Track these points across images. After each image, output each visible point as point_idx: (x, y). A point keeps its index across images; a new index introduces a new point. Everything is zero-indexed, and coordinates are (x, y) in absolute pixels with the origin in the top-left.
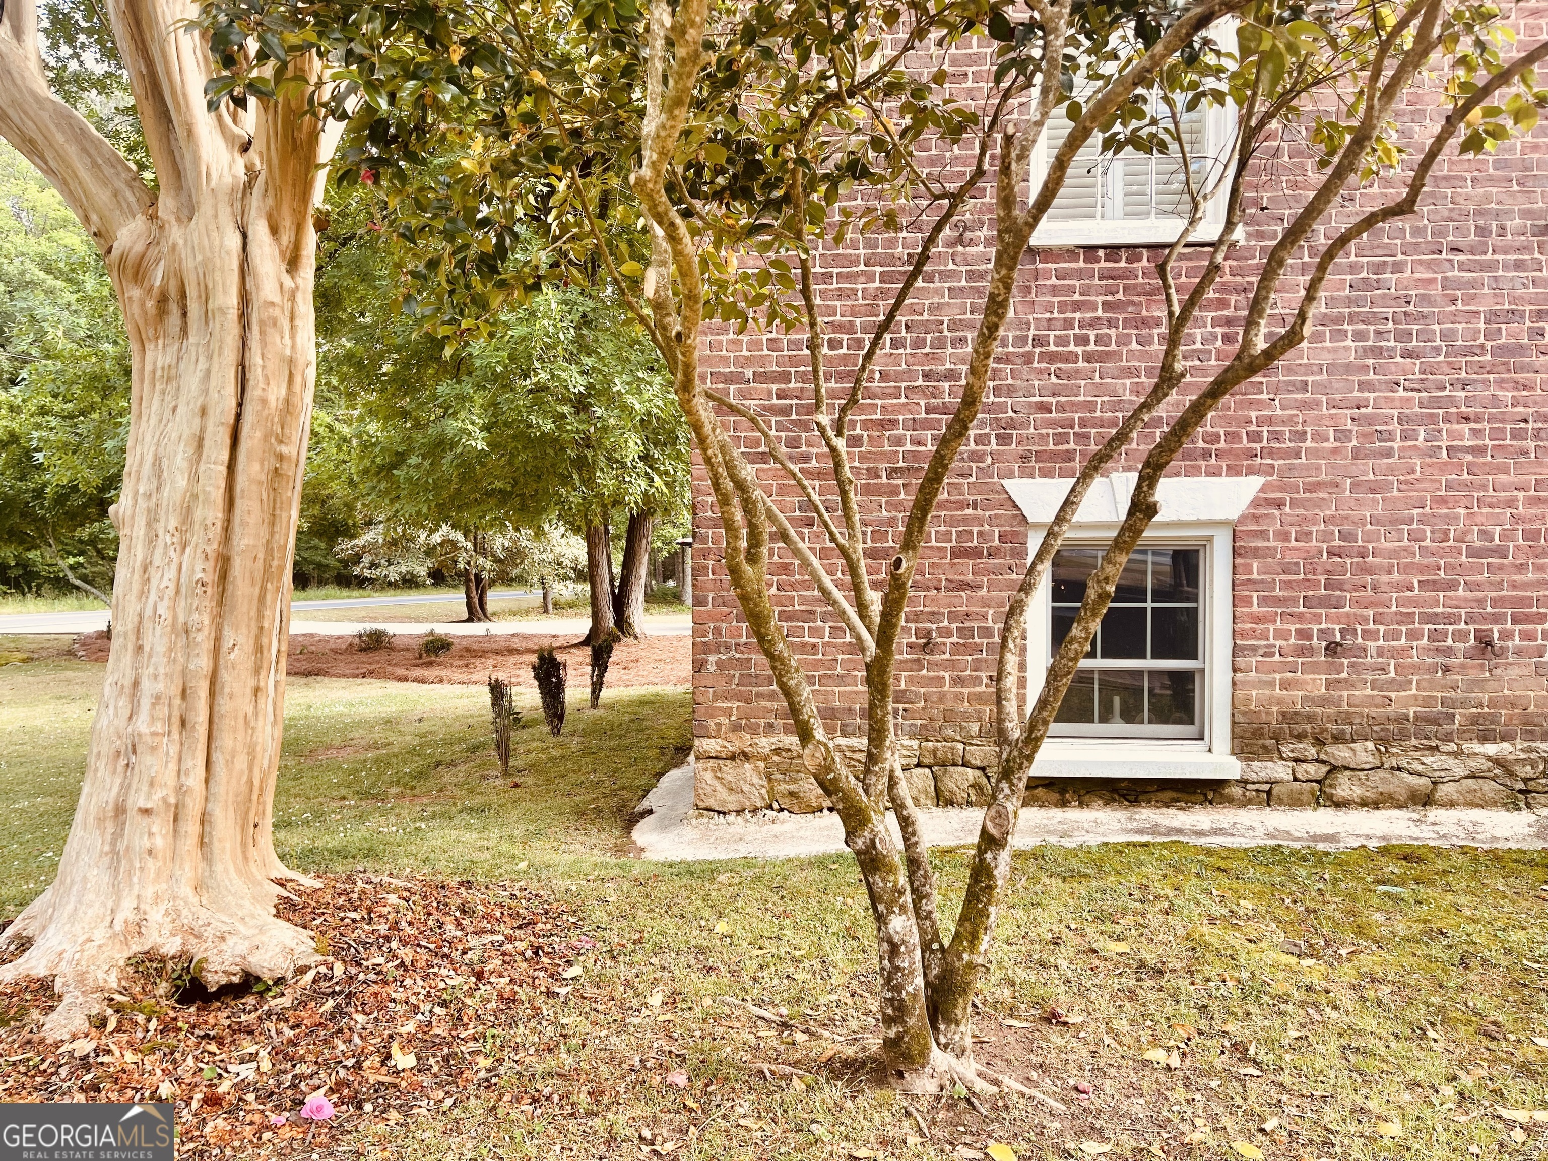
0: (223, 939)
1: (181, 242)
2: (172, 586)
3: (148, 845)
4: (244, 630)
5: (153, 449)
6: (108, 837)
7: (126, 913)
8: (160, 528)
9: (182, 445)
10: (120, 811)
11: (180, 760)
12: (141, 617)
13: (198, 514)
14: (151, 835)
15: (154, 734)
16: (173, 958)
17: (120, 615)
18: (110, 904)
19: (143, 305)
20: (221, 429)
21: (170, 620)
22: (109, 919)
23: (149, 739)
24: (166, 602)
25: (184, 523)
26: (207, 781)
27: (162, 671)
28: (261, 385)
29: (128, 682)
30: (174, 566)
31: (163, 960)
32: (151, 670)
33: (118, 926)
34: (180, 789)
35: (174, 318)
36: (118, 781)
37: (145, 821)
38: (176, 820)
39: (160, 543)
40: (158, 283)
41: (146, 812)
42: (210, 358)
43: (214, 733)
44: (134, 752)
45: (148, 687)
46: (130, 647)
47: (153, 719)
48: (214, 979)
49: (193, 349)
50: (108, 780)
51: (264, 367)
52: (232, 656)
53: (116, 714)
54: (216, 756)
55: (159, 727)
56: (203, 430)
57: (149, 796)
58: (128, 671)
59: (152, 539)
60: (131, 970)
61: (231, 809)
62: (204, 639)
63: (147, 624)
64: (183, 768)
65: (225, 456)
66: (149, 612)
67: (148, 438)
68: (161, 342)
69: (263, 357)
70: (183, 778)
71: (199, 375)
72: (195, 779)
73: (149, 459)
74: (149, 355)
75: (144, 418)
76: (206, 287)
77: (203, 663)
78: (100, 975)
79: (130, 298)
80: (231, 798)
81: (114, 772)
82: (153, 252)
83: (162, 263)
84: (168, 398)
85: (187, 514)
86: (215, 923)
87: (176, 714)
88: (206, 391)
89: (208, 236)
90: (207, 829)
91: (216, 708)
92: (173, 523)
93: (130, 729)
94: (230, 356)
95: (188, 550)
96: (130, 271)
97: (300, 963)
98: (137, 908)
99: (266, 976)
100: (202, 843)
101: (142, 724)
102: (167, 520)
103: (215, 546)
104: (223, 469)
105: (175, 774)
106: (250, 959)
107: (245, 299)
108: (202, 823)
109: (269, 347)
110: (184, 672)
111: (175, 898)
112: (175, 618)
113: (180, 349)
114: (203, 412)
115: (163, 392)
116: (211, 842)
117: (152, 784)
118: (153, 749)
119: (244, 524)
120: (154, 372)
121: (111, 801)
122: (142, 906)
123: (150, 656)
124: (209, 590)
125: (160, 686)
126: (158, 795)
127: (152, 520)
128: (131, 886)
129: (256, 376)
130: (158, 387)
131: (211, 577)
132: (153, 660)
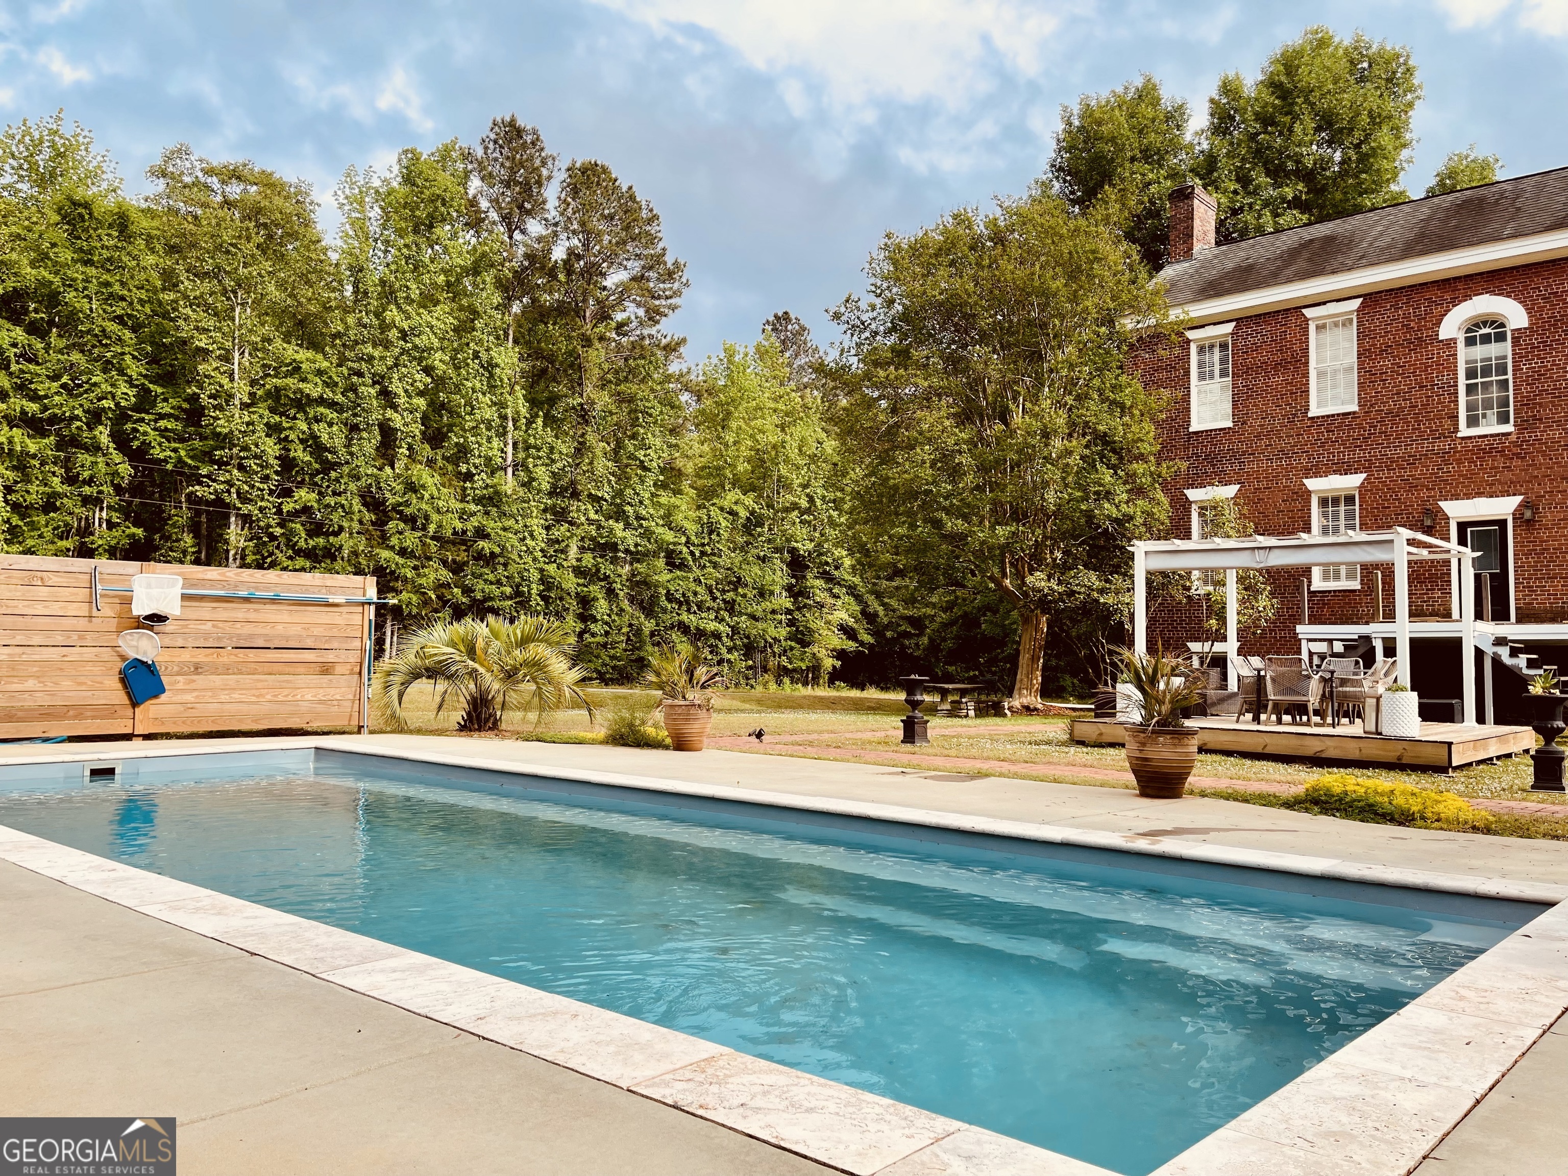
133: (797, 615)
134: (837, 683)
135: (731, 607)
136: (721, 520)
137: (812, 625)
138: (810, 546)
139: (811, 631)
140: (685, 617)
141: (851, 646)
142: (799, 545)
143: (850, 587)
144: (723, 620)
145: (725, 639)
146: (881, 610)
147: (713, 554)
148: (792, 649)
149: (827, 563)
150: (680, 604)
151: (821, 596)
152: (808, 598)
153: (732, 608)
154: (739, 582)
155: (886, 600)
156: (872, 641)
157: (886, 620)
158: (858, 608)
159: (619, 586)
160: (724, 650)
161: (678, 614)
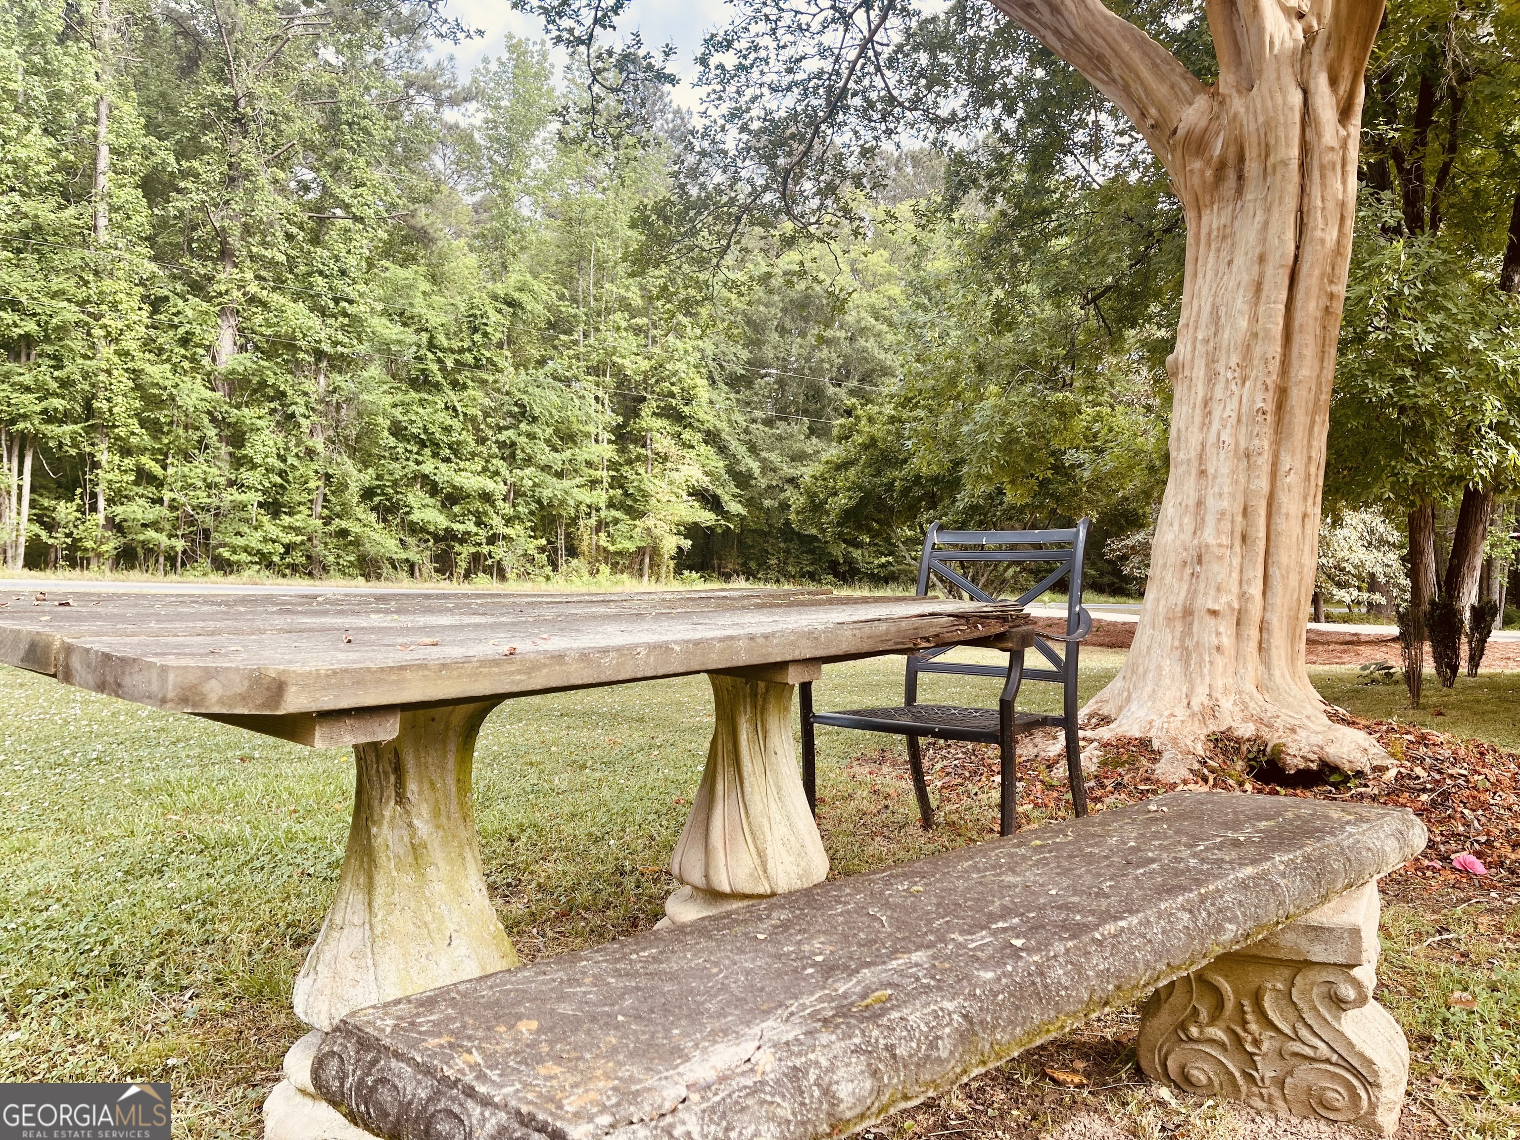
0: (1293, 731)
1: (1242, 110)
2: (1234, 415)
3: (1216, 642)
4: (1298, 456)
5: (1211, 299)
6: (1178, 634)
7: (1200, 699)
8: (1221, 367)
9: (1241, 291)
10: (1188, 613)
11: (1241, 571)
12: (1203, 445)
13: (1257, 351)
14: (1218, 634)
15: (1220, 546)
16: (1249, 740)
17: (1182, 445)
18: (1184, 690)
19: (1202, 173)
20: (1281, 271)
21: (1232, 447)
22: (1185, 702)
23: (1216, 550)
24: (1229, 430)
25: (1244, 359)
26: (1264, 593)
27: (1226, 490)
28: (1321, 226)
29: (1192, 502)
30: (1236, 398)
31: (1238, 741)
32: (1216, 489)
33: (1196, 708)
34: (1243, 596)
35: (1231, 182)
36: (1185, 587)
37: (1211, 621)
38: (1238, 624)
39: (1222, 379)
40: (1217, 152)
41: (1214, 613)
42: (1268, 210)
43: (1271, 550)
44: (1200, 561)
45: (1211, 503)
46: (1194, 472)
47: (1218, 532)
48: (1294, 763)
49: (1251, 206)
50: (1176, 585)
51: (1323, 209)
52: (1288, 480)
53: (1181, 529)
54: (1273, 570)
55: (1225, 540)
56: (1261, 275)
57: (1216, 600)
58: (1192, 492)
59: (1212, 377)
60: (1211, 745)
61: (1285, 620)
62: (1264, 462)
63: (1210, 451)
64: (1245, 578)
65: (1284, 295)
66: (1212, 438)
67: (1205, 291)
68: (1215, 207)
69: (1323, 200)
70: (1245, 587)
71: (1257, 226)
72: (1255, 590)
73: (1207, 308)
74: (1205, 219)
75: (1200, 275)
76: (1267, 145)
77: (1263, 484)
78: (1189, 743)
79: (1191, 171)
80: (1285, 612)
81: (1181, 579)
82: (1214, 126)
83: (1222, 134)
84: (1223, 254)
85: (1247, 351)
86: (1283, 717)
87: (1238, 529)
88: (1264, 241)
89: (1272, 98)
90: (1265, 635)
91: (1273, 527)
92: (1234, 359)
93: (1196, 542)
94: (1291, 203)
95: (1247, 384)
96: (1193, 146)
97: (1375, 763)
98: (1210, 695)
99: (1346, 767)
100: (1260, 648)
101: (1209, 536)
102: (1229, 358)
103: (1274, 377)
104: (1282, 307)
105: (1237, 583)
106: (1327, 749)
107: (1305, 148)
108: (1261, 631)
109: (1329, 190)
110: (1246, 493)
111: (1240, 693)
112: (1237, 444)
113: (1234, 210)
114: (1262, 259)
115: (1218, 250)
116: (1269, 649)
117: (1218, 590)
118: (1220, 558)
119: (1301, 356)
120: (1209, 234)
121: (1180, 603)
122: (1214, 694)
123: (1215, 477)
124: (1268, 417)
125: (1225, 504)
126: (1224, 599)
127: (1211, 360)
128: (1202, 676)
129: (1317, 220)
130: (1214, 246)
131: (1270, 407)
132: (1218, 481)
133: (626, 471)
134: (686, 573)
135: (509, 451)
136: (491, 312)
137: (648, 487)
138: (645, 365)
139: (646, 496)
140: (428, 468)
141: (707, 517)
142: (626, 362)
143: (708, 433)
144: (497, 473)
145: (500, 504)
146: (755, 466)
147: (478, 366)
148: (616, 521)
149: (672, 395)
150: (423, 444)
151: (663, 444)
152: (644, 446)
153: (513, 456)
154: (523, 413)
155: (764, 454)
156: (743, 512)
157: (763, 483)
158: (721, 464)
159: (303, 410)
160: (497, 522)
161: (418, 463)
